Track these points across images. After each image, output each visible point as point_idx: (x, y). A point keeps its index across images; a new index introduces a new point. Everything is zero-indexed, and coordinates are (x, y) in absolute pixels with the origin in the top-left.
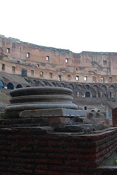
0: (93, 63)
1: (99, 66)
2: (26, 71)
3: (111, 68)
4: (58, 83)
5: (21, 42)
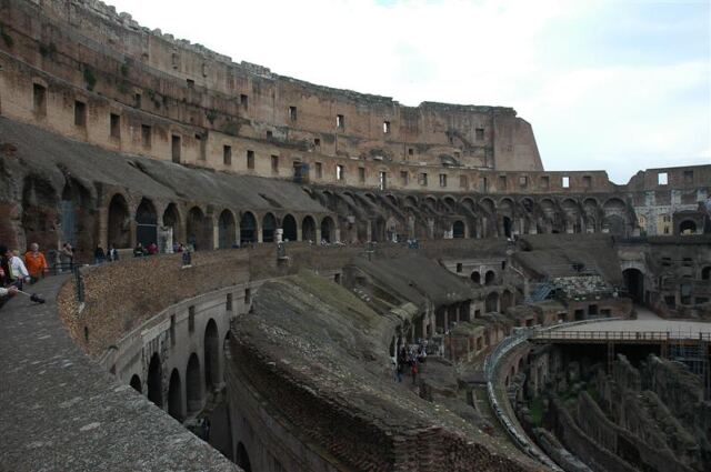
0: (452, 135)
1: (465, 141)
2: (306, 167)
3: (496, 148)
4: (381, 195)
5: (274, 75)
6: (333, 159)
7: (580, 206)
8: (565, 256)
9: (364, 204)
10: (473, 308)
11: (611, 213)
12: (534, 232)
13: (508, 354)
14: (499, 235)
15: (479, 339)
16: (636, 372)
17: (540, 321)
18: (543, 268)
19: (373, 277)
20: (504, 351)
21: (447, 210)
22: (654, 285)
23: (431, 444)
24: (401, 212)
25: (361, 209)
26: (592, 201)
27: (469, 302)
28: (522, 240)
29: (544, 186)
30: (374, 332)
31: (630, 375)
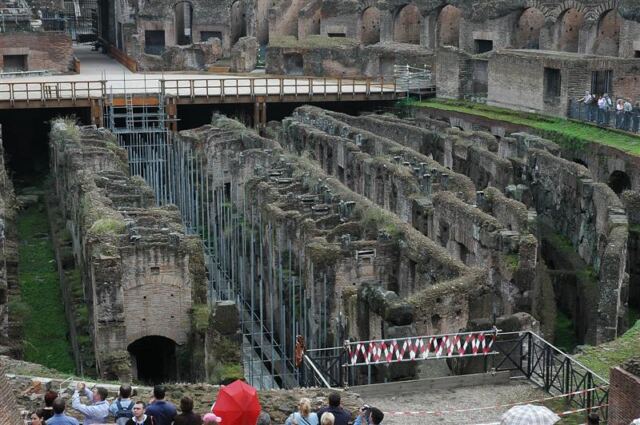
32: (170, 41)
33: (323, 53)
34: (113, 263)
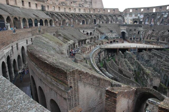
1: (85, 0)
2: (45, 7)
3: (92, 2)
4: (64, 14)
6: (52, 5)
7: (112, 17)
8: (108, 29)
9: (60, 16)
10: (87, 41)
11: (119, 19)
12: (101, 23)
13: (95, 52)
14: (93, 24)
15: (88, 48)
16: (123, 55)
17: (102, 44)
18: (103, 31)
19: (63, 34)
20: (94, 51)
21: (81, 17)
22: (128, 35)
23: (76, 73)
24: (69, 18)
25: (59, 17)
26: (115, 16)
27: (86, 39)
28: (98, 25)
29: (104, 12)
30: (63, 47)
31: (122, 55)
32: (132, 39)
33: (153, 42)
34: (152, 78)
